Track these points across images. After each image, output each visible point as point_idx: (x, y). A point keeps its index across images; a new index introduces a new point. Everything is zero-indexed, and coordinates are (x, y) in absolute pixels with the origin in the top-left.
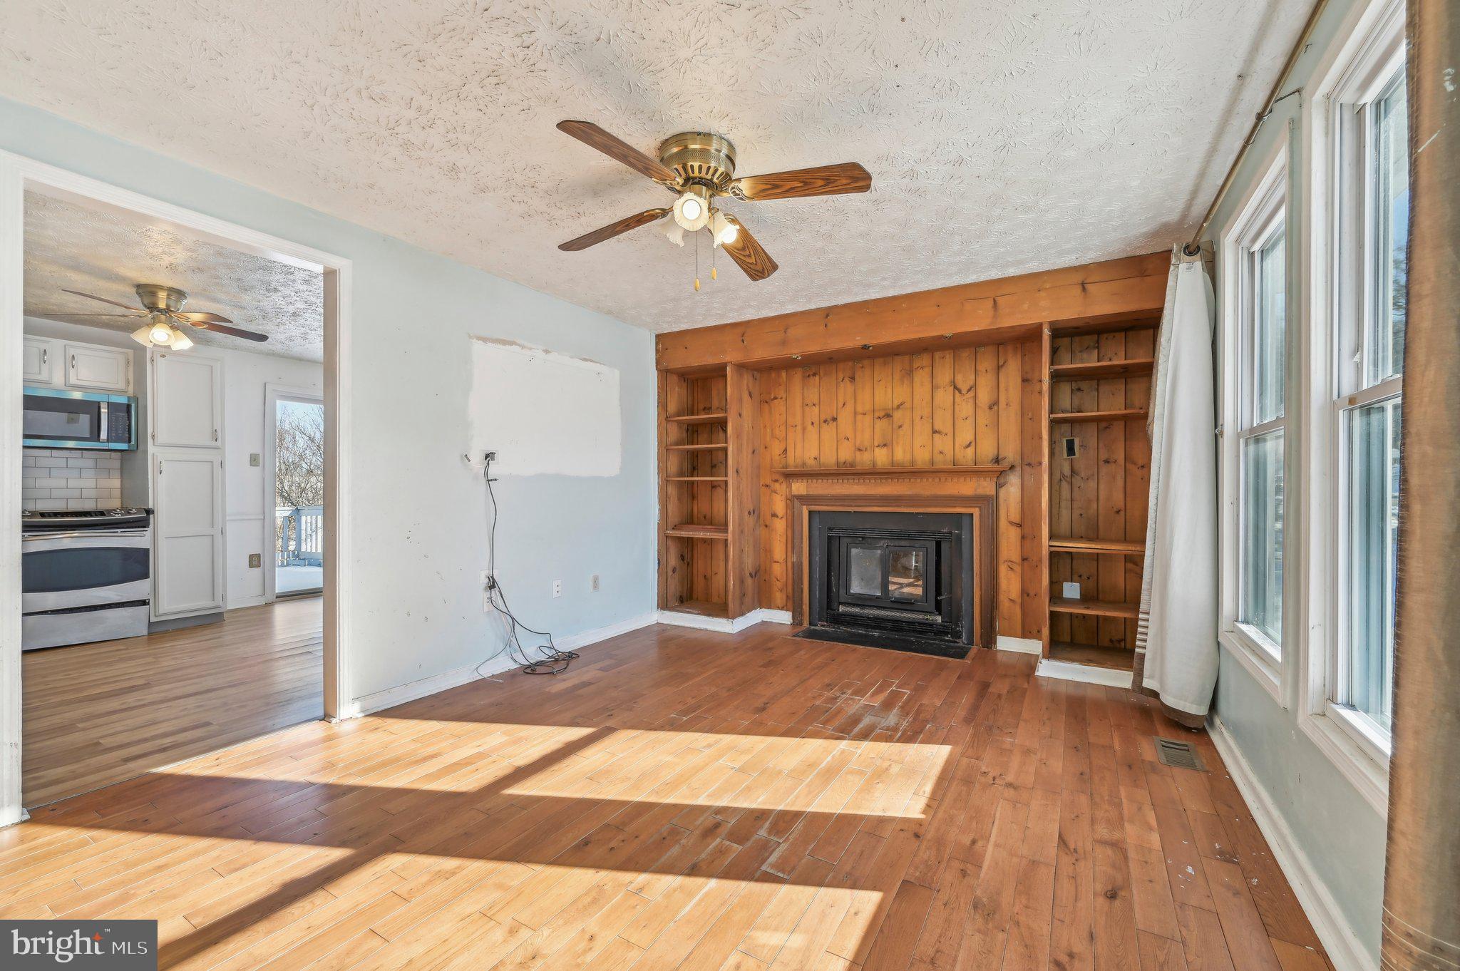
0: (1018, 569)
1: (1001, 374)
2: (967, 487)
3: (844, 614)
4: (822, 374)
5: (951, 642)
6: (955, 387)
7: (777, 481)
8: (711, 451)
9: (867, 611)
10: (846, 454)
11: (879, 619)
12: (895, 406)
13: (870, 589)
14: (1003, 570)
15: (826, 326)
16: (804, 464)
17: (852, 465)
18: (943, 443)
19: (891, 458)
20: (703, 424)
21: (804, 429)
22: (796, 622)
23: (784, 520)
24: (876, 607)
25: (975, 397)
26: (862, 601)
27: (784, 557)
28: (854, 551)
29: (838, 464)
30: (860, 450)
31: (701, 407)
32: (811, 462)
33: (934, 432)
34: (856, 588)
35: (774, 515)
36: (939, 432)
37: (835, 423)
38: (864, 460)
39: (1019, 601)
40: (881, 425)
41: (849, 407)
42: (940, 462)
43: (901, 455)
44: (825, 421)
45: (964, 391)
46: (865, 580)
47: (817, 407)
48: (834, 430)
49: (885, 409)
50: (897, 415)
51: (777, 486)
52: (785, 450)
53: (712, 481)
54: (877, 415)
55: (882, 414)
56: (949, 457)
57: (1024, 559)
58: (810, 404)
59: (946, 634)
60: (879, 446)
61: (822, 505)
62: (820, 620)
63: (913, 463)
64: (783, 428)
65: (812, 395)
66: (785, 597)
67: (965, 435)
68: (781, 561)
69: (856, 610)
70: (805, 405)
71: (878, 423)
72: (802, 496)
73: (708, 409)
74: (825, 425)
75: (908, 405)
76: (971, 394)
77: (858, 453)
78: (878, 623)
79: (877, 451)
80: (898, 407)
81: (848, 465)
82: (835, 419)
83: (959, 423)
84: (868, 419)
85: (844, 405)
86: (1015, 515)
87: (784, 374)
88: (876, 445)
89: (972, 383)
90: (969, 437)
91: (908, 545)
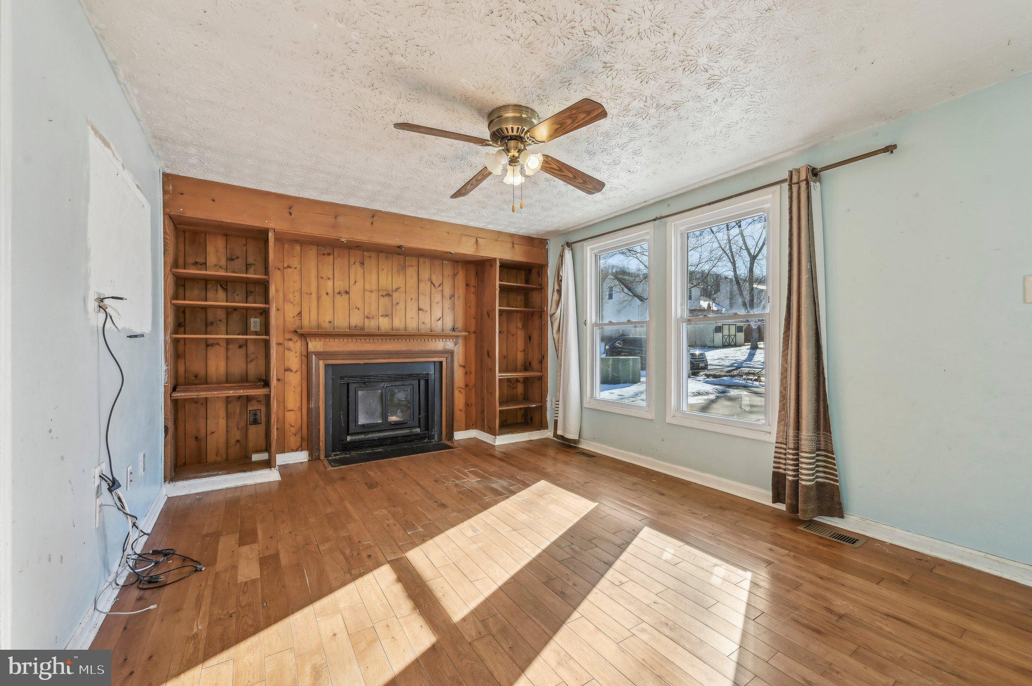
0: (463, 391)
1: (456, 280)
2: (440, 345)
3: (351, 442)
4: (336, 255)
5: (428, 442)
6: (432, 283)
7: (290, 340)
8: (205, 309)
9: (370, 436)
10: (356, 320)
11: (382, 439)
12: (394, 289)
13: (373, 419)
14: (456, 392)
15: (372, 223)
16: (319, 326)
17: (362, 328)
18: (425, 317)
19: (391, 325)
20: (195, 279)
21: (319, 298)
22: (313, 458)
23: (299, 373)
24: (377, 431)
25: (442, 291)
26: (367, 429)
27: (298, 405)
28: (360, 393)
29: (350, 327)
30: (367, 317)
31: (190, 260)
32: (327, 325)
33: (419, 309)
34: (362, 420)
35: (288, 370)
36: (422, 310)
37: (348, 295)
38: (371, 325)
39: (464, 410)
40: (385, 301)
41: (360, 284)
42: (424, 329)
43: (398, 323)
44: (339, 293)
45: (437, 286)
46: (370, 413)
47: (332, 280)
48: (347, 301)
49: (387, 290)
50: (395, 295)
51: (291, 344)
52: (300, 314)
53: (206, 339)
54: (381, 293)
55: (384, 293)
56: (428, 326)
57: (467, 386)
58: (325, 277)
59: (425, 438)
60: (382, 316)
61: (338, 359)
62: (333, 451)
63: (406, 329)
64: (297, 294)
65: (327, 271)
66: (299, 440)
67: (437, 313)
68: (296, 409)
69: (362, 437)
70: (319, 277)
71: (382, 300)
72: (320, 352)
73: (201, 265)
74: (339, 296)
75: (403, 289)
76: (440, 288)
77: (366, 320)
78: (381, 442)
79: (381, 319)
80: (396, 290)
81: (358, 329)
82: (347, 293)
83: (434, 305)
84: (374, 296)
85: (355, 282)
86: (462, 362)
87: (298, 248)
88: (380, 314)
89: (441, 282)
90: (440, 315)
91: (401, 384)
